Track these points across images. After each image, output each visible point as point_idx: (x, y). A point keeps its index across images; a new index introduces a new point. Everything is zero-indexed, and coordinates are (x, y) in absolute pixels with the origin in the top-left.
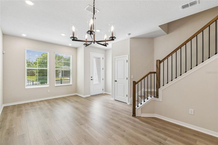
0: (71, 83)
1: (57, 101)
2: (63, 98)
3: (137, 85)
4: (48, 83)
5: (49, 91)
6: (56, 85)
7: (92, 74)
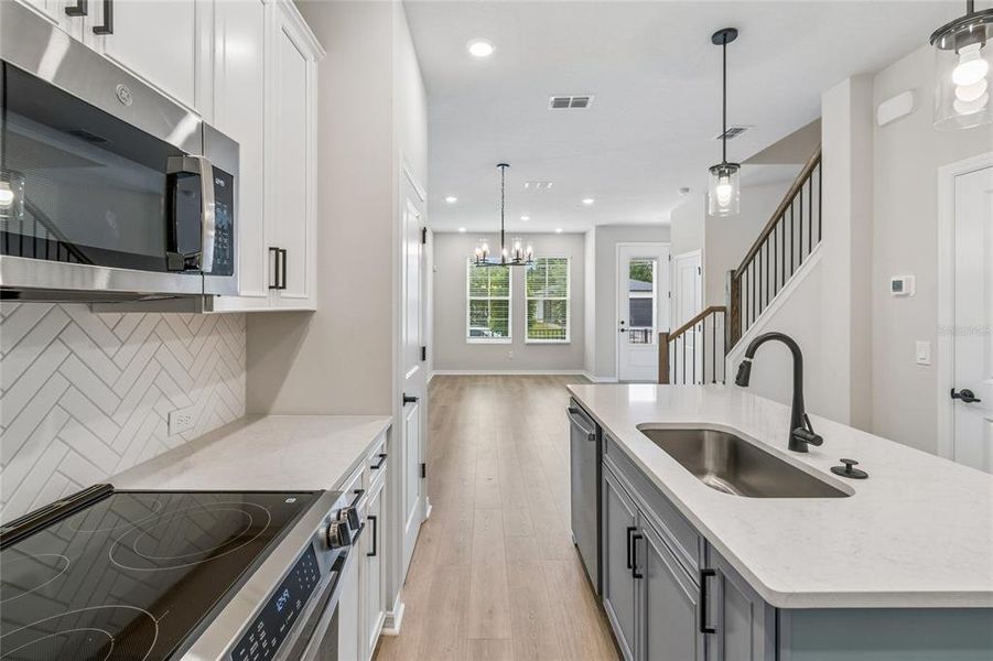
0: (568, 340)
2: (545, 377)
3: (672, 343)
4: (510, 334)
5: (511, 354)
6: (528, 341)
7: (624, 313)
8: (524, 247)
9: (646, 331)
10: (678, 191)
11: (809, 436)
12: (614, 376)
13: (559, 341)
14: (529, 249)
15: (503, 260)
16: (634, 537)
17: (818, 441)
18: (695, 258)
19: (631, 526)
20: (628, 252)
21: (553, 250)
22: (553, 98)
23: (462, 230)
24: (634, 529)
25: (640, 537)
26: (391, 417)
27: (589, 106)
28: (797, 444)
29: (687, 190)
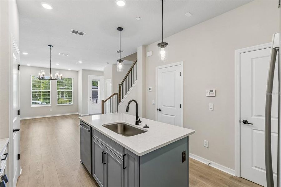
0: (72, 103)
1: (56, 118)
2: (64, 116)
3: (105, 103)
4: (50, 103)
5: (51, 109)
6: (57, 105)
7: (90, 95)
8: (60, 74)
9: (96, 100)
10: (106, 63)
11: (139, 121)
12: (88, 113)
13: (69, 104)
14: (61, 75)
15: (51, 78)
16: (104, 154)
17: (141, 122)
18: (110, 81)
19: (102, 151)
20: (91, 78)
21: (67, 75)
22: (72, 30)
23: (29, 65)
24: (104, 152)
25: (105, 153)
26: (9, 138)
27: (84, 35)
28: (137, 123)
29: (108, 63)
